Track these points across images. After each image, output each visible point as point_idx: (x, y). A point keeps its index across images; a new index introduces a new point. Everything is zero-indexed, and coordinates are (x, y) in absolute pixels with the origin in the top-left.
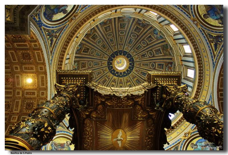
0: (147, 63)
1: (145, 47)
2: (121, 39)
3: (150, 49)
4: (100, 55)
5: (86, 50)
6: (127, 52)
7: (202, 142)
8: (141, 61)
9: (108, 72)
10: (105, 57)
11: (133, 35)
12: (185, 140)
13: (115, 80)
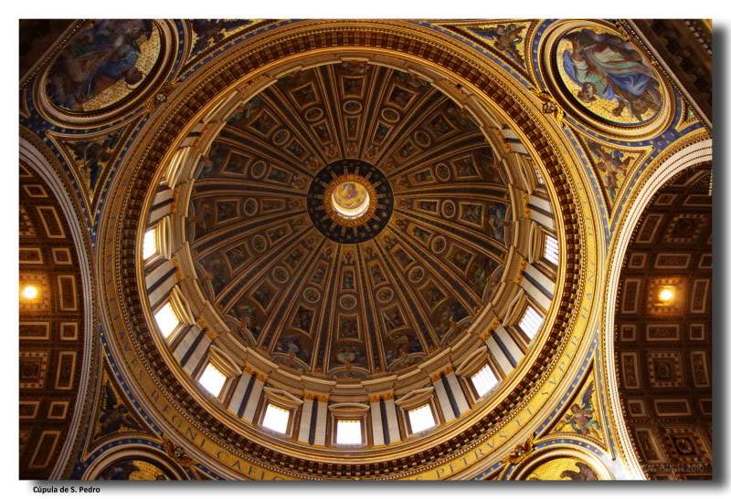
0: (346, 123)
1: (293, 134)
2: (272, 205)
3: (297, 118)
4: (322, 268)
5: (304, 317)
6: (313, 182)
7: (575, 67)
8: (340, 139)
9: (375, 241)
10: (330, 251)
11: (256, 174)
12: (568, 115)
13: (400, 223)
